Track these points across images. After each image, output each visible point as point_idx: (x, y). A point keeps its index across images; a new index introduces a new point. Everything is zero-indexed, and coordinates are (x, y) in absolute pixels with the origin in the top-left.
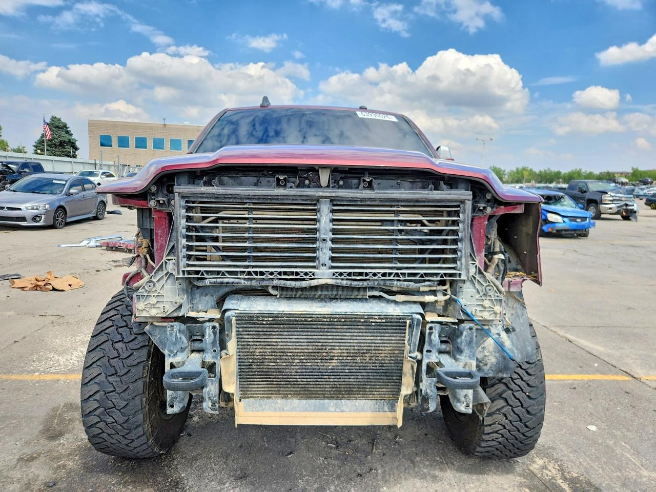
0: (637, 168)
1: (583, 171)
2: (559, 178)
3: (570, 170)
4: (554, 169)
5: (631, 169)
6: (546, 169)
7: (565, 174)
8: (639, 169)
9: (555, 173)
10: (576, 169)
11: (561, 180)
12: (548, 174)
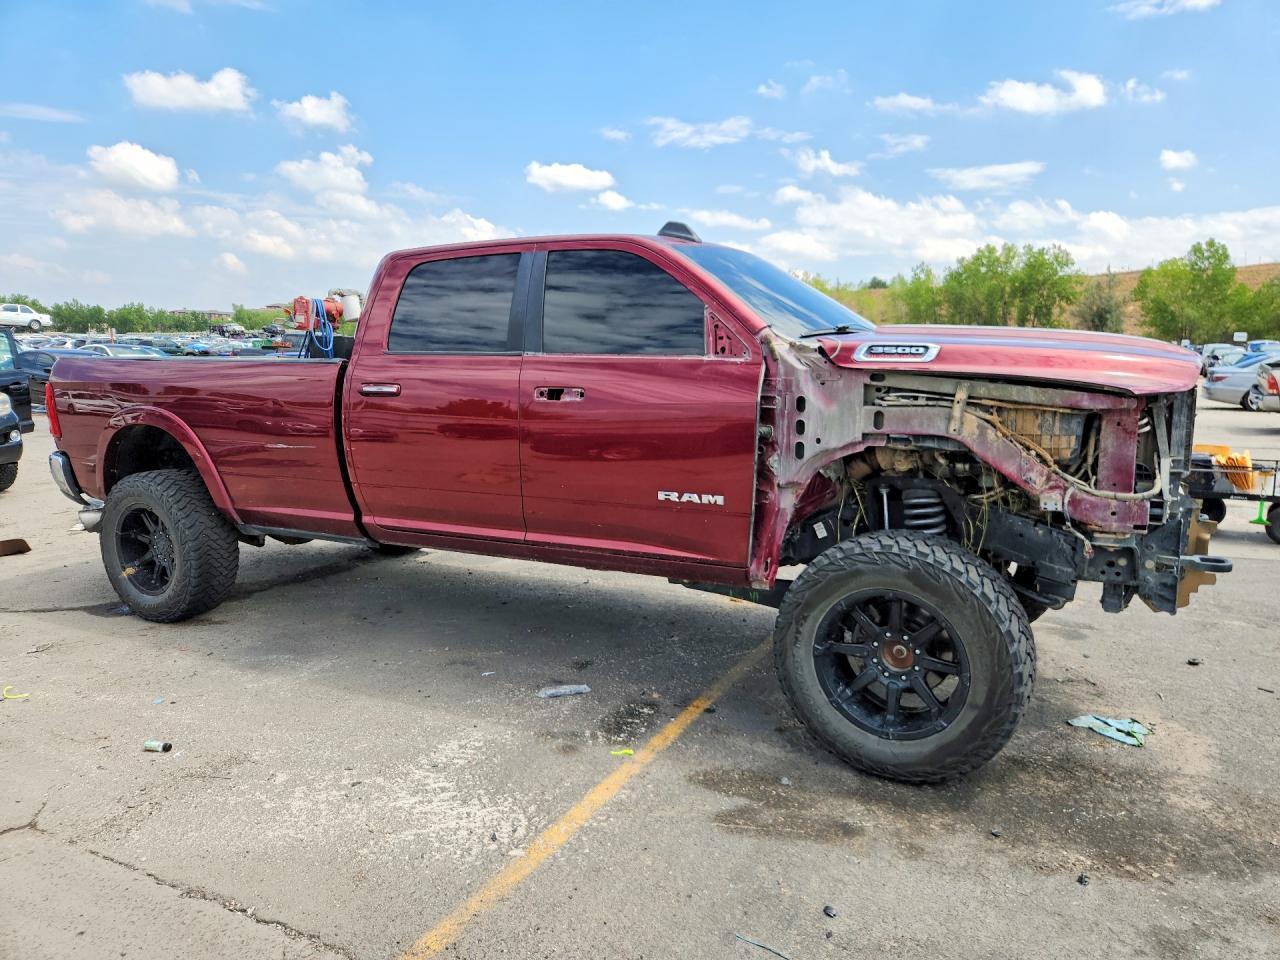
0: (242, 306)
1: (146, 307)
2: (100, 321)
3: (121, 306)
4: (88, 302)
5: (232, 307)
6: (70, 301)
7: (111, 312)
8: (246, 307)
9: (89, 310)
10: (132, 304)
11: (105, 325)
12: (77, 313)
